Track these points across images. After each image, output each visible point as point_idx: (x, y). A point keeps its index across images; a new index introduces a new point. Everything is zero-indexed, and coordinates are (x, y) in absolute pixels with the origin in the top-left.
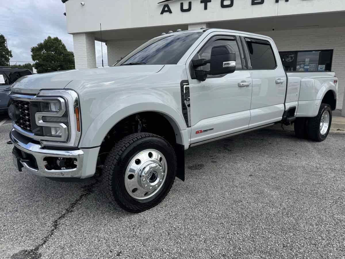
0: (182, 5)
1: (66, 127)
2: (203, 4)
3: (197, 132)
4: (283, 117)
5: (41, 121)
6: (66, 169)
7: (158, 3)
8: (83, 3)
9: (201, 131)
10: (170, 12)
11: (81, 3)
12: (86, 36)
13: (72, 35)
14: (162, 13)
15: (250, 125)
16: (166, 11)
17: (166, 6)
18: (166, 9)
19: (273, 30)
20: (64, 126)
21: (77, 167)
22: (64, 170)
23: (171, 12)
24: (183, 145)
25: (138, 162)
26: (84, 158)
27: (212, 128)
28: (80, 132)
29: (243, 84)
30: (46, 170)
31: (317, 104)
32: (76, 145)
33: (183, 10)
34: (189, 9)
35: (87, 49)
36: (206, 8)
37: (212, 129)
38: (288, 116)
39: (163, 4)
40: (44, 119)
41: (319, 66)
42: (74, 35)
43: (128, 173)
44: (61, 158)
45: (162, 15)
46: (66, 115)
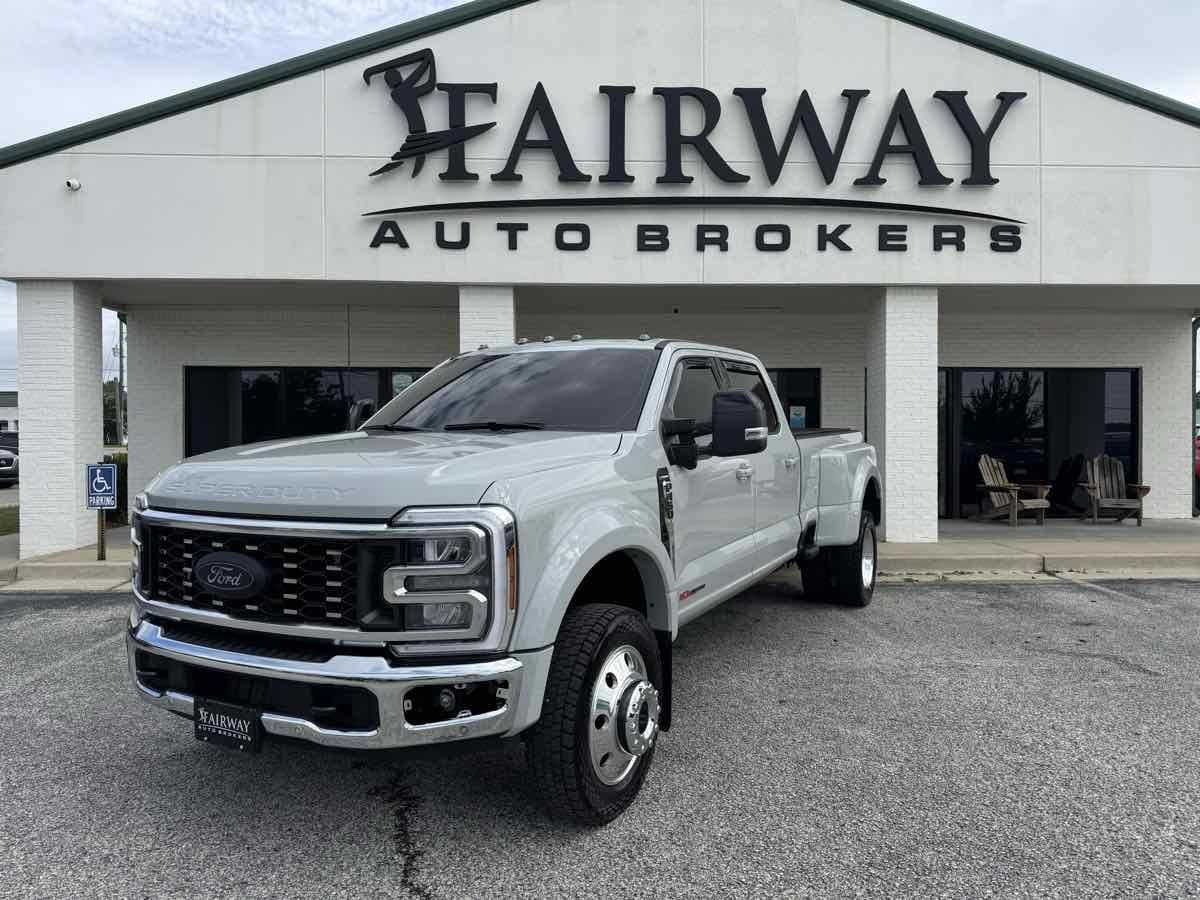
0: (440, 228)
1: (485, 599)
2: (504, 235)
3: (682, 597)
4: (798, 548)
5: (402, 591)
6: (473, 714)
7: (364, 215)
8: (74, 182)
11: (69, 184)
12: (74, 289)
13: (14, 285)
14: (375, 244)
15: (755, 572)
16: (389, 241)
17: (385, 225)
18: (389, 234)
19: (676, 311)
20: (482, 598)
21: (507, 702)
22: (466, 719)
23: (404, 245)
24: (670, 630)
25: (611, 680)
26: (524, 679)
28: (514, 611)
30: (408, 726)
31: (855, 514)
32: (504, 647)
33: (441, 242)
34: (464, 243)
35: (75, 334)
36: (513, 245)
37: (703, 587)
38: (806, 547)
40: (409, 583)
41: (792, 408)
42: (21, 286)
43: (595, 712)
44: (460, 685)
45: (374, 250)
46: (486, 569)
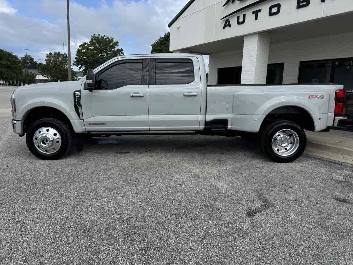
0: (238, 18)
2: (254, 15)
3: (90, 124)
7: (221, 19)
9: (93, 124)
10: (230, 26)
14: (224, 28)
15: (151, 127)
16: (227, 26)
18: (227, 24)
25: (40, 132)
27: (105, 123)
28: (16, 113)
29: (132, 95)
31: (256, 120)
33: (239, 23)
34: (244, 22)
36: (256, 18)
39: (225, 20)
43: (35, 137)
45: (224, 29)
